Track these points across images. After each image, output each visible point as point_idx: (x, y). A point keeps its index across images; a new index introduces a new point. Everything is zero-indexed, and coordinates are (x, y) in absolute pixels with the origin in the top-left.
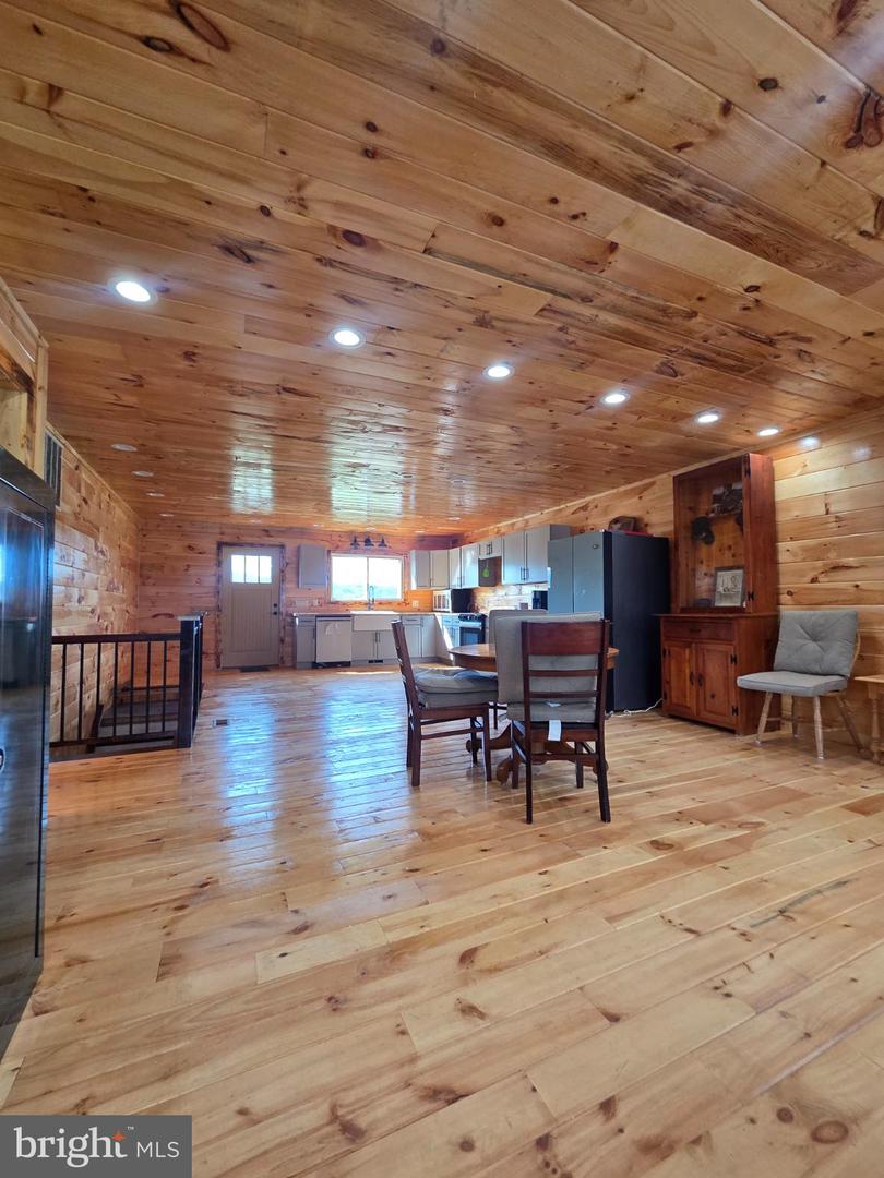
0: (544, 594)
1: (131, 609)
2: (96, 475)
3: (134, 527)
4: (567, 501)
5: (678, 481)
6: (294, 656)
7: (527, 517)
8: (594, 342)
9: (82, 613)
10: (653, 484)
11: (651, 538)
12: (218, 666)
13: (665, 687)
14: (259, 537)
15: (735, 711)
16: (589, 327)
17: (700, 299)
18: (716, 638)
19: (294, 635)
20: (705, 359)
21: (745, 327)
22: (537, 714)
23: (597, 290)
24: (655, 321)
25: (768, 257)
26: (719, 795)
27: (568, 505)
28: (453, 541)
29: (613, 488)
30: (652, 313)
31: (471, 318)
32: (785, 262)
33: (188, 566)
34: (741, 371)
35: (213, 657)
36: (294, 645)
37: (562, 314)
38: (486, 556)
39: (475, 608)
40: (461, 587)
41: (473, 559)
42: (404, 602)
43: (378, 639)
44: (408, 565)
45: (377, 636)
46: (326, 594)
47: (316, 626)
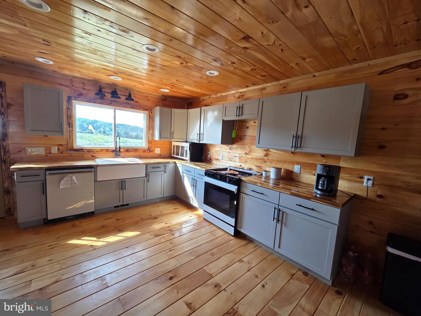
38: (234, 118)
39: (208, 159)
40: (199, 142)
41: (216, 119)
42: (148, 150)
43: (124, 187)
44: (152, 119)
45: (122, 184)
46: (68, 142)
47: (46, 180)
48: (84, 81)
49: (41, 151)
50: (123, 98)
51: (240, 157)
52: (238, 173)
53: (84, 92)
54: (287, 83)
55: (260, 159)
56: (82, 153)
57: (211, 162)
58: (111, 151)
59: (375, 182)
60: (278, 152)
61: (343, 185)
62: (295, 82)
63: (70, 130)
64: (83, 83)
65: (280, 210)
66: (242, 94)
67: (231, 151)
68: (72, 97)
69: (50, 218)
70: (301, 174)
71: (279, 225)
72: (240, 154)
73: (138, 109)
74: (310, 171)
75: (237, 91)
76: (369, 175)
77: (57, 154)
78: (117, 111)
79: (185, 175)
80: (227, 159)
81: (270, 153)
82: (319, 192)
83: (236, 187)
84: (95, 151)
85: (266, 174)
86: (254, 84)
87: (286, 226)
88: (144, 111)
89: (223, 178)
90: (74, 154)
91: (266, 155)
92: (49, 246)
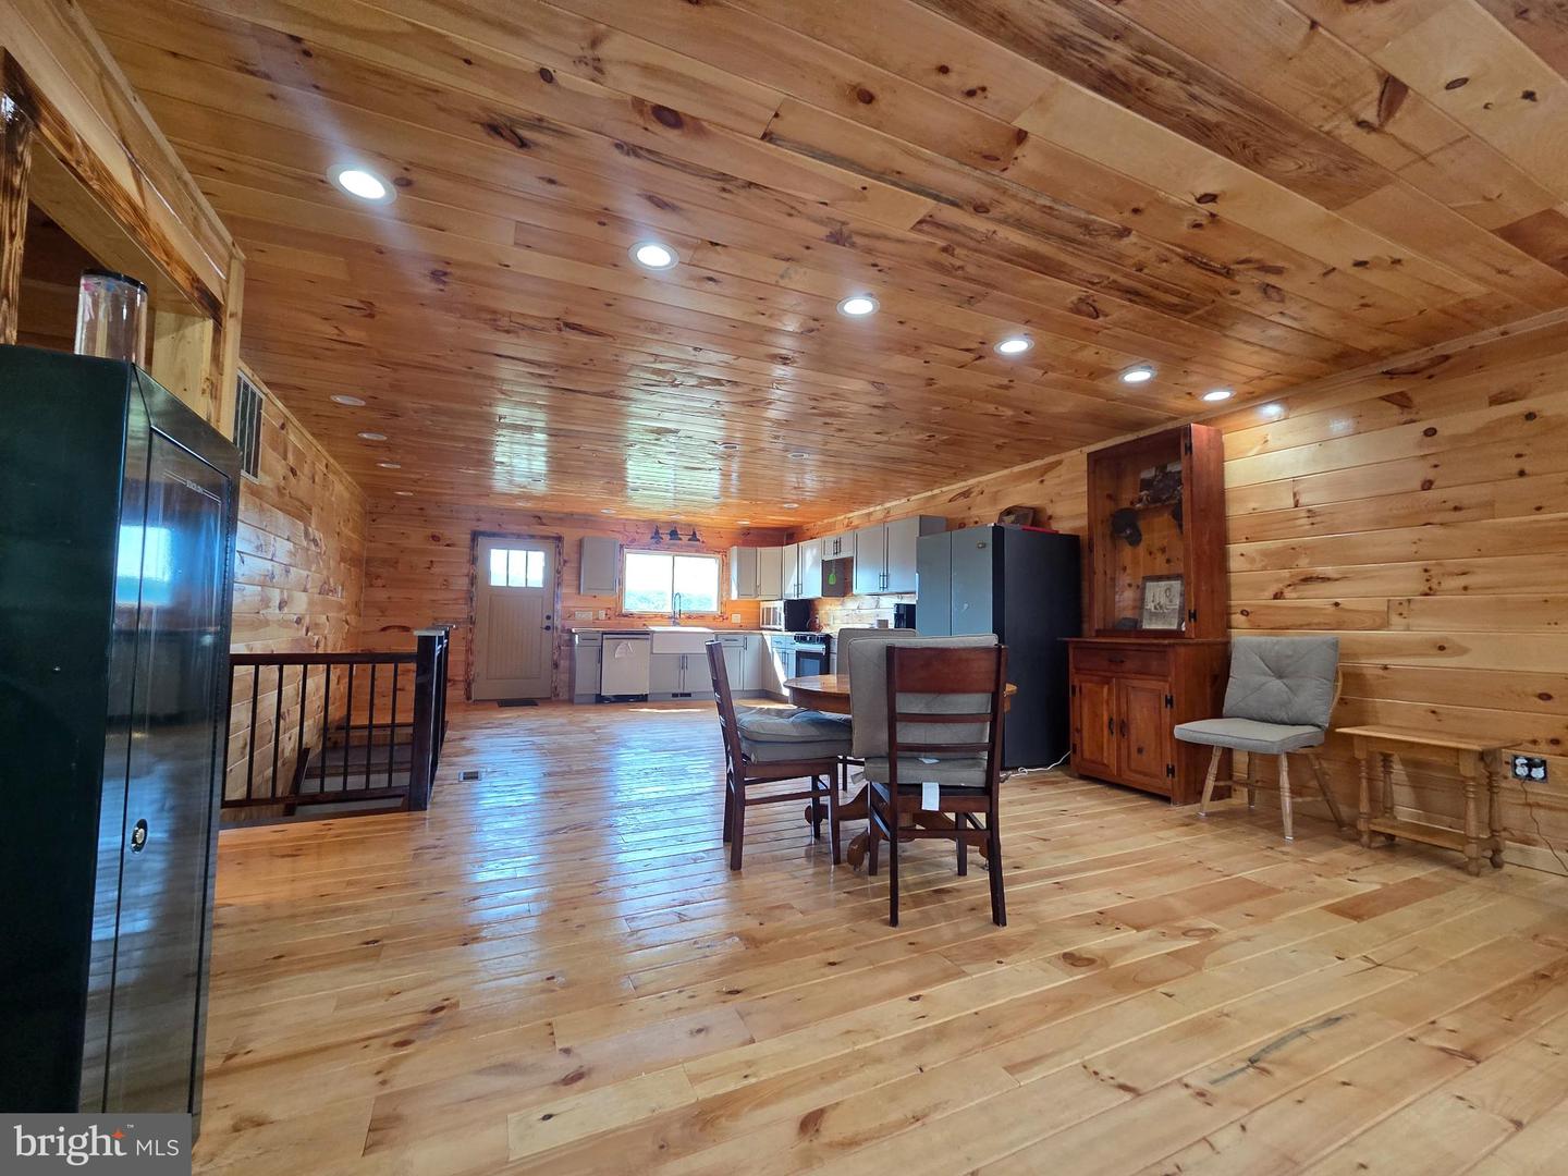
0: (911, 609)
1: (352, 619)
2: (310, 437)
3: (359, 508)
4: (942, 485)
5: (1095, 460)
6: (571, 685)
7: (888, 505)
8: (991, 267)
9: (284, 624)
10: (1059, 463)
11: (1056, 534)
12: (469, 698)
13: (1074, 738)
14: (528, 525)
15: (1171, 771)
16: (982, 247)
17: (1136, 211)
18: (1143, 672)
19: (571, 657)
20: (1137, 293)
21: (1194, 252)
22: (906, 773)
23: (996, 196)
24: (1073, 240)
25: (1230, 154)
26: (1155, 888)
27: (944, 489)
28: (788, 535)
29: (1007, 468)
30: (1070, 230)
31: (824, 231)
32: (1254, 162)
33: (432, 562)
34: (1185, 311)
35: (462, 686)
36: (572, 671)
37: (946, 228)
38: (830, 557)
39: (816, 626)
40: (800, 597)
41: (815, 560)
42: (721, 614)
44: (726, 567)
45: (683, 661)
46: (617, 606)
47: (601, 645)
49: (589, 616)
50: (685, 539)
56: (633, 617)
58: (668, 616)
63: (620, 588)
64: (638, 526)
68: (624, 545)
69: (604, 695)
73: (706, 552)
77: (604, 620)
78: (676, 558)
79: (775, 653)
83: (824, 647)
84: (649, 616)
86: (859, 508)
88: (714, 555)
90: (625, 618)
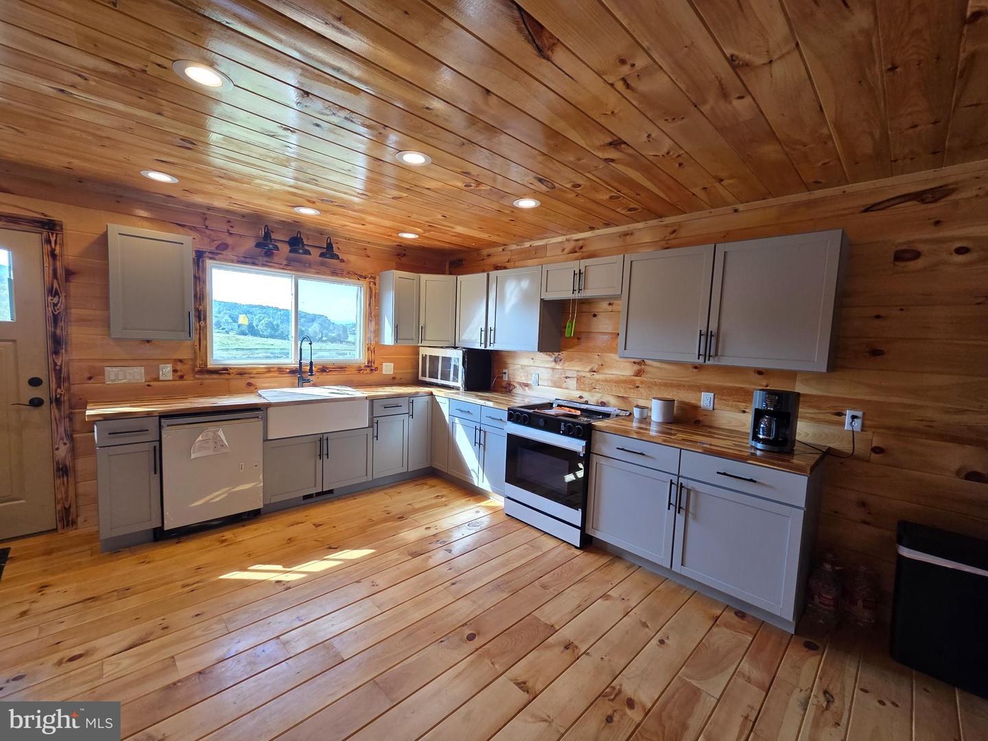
38: (568, 295)
39: (504, 384)
40: (486, 347)
41: (526, 297)
42: (368, 366)
43: (325, 452)
44: (375, 297)
45: (322, 445)
46: (195, 352)
47: (160, 441)
48: (231, 218)
49: (136, 375)
50: (315, 253)
51: (579, 379)
52: (578, 413)
53: (230, 241)
54: (680, 224)
55: (625, 382)
56: (227, 376)
57: (510, 391)
58: (288, 370)
59: (867, 423)
60: (664, 366)
61: (805, 430)
62: (697, 222)
63: (200, 326)
64: (229, 222)
65: (682, 487)
66: (581, 243)
67: (558, 367)
68: (205, 252)
69: (168, 526)
70: (716, 411)
71: (680, 518)
72: (578, 371)
73: (347, 276)
74: (734, 403)
75: (568, 237)
76: (853, 409)
77: (170, 381)
78: (301, 282)
79: (457, 420)
80: (550, 383)
81: (647, 368)
82: (759, 446)
83: (583, 443)
84: (255, 371)
85: (641, 414)
86: (607, 225)
87: (695, 517)
88: (358, 281)
89: (552, 424)
90: (209, 380)
91: (638, 373)
92: (184, 586)
